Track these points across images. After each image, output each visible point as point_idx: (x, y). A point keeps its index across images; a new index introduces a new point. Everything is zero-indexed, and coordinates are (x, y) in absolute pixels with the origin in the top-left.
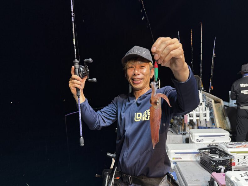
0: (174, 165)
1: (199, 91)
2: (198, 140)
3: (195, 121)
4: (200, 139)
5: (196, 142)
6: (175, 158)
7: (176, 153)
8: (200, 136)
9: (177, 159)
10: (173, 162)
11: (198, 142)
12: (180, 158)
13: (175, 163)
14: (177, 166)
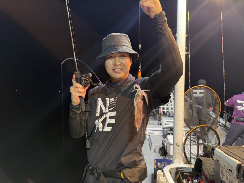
0: (149, 137)
1: (171, 93)
2: (165, 124)
3: (165, 112)
4: (167, 123)
5: (164, 125)
6: (150, 133)
7: (150, 130)
8: (167, 121)
9: (151, 133)
10: (148, 135)
11: (166, 125)
12: (153, 133)
13: (149, 136)
14: (150, 138)
